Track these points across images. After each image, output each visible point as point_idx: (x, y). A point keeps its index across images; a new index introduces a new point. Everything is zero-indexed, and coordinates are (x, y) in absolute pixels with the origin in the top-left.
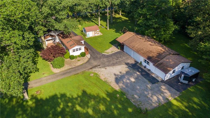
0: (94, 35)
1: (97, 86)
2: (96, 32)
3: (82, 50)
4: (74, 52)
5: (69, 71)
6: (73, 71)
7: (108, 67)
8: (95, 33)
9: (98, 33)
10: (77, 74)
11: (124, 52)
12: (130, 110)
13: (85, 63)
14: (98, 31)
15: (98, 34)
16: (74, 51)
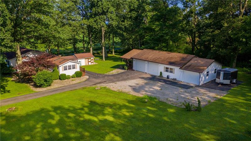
0: (87, 64)
1: (110, 96)
2: (90, 60)
3: (77, 68)
4: (65, 71)
5: (61, 88)
6: (68, 88)
7: (117, 82)
8: (89, 62)
9: (92, 61)
10: (74, 90)
11: (134, 70)
12: (172, 110)
13: (84, 81)
14: (92, 59)
15: (92, 64)
16: (65, 69)
